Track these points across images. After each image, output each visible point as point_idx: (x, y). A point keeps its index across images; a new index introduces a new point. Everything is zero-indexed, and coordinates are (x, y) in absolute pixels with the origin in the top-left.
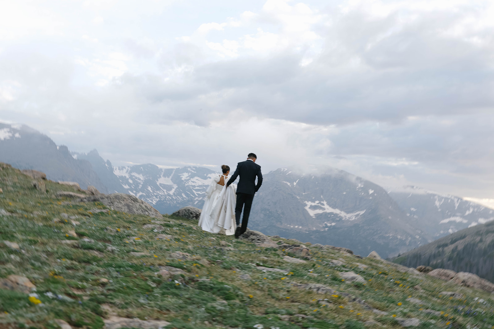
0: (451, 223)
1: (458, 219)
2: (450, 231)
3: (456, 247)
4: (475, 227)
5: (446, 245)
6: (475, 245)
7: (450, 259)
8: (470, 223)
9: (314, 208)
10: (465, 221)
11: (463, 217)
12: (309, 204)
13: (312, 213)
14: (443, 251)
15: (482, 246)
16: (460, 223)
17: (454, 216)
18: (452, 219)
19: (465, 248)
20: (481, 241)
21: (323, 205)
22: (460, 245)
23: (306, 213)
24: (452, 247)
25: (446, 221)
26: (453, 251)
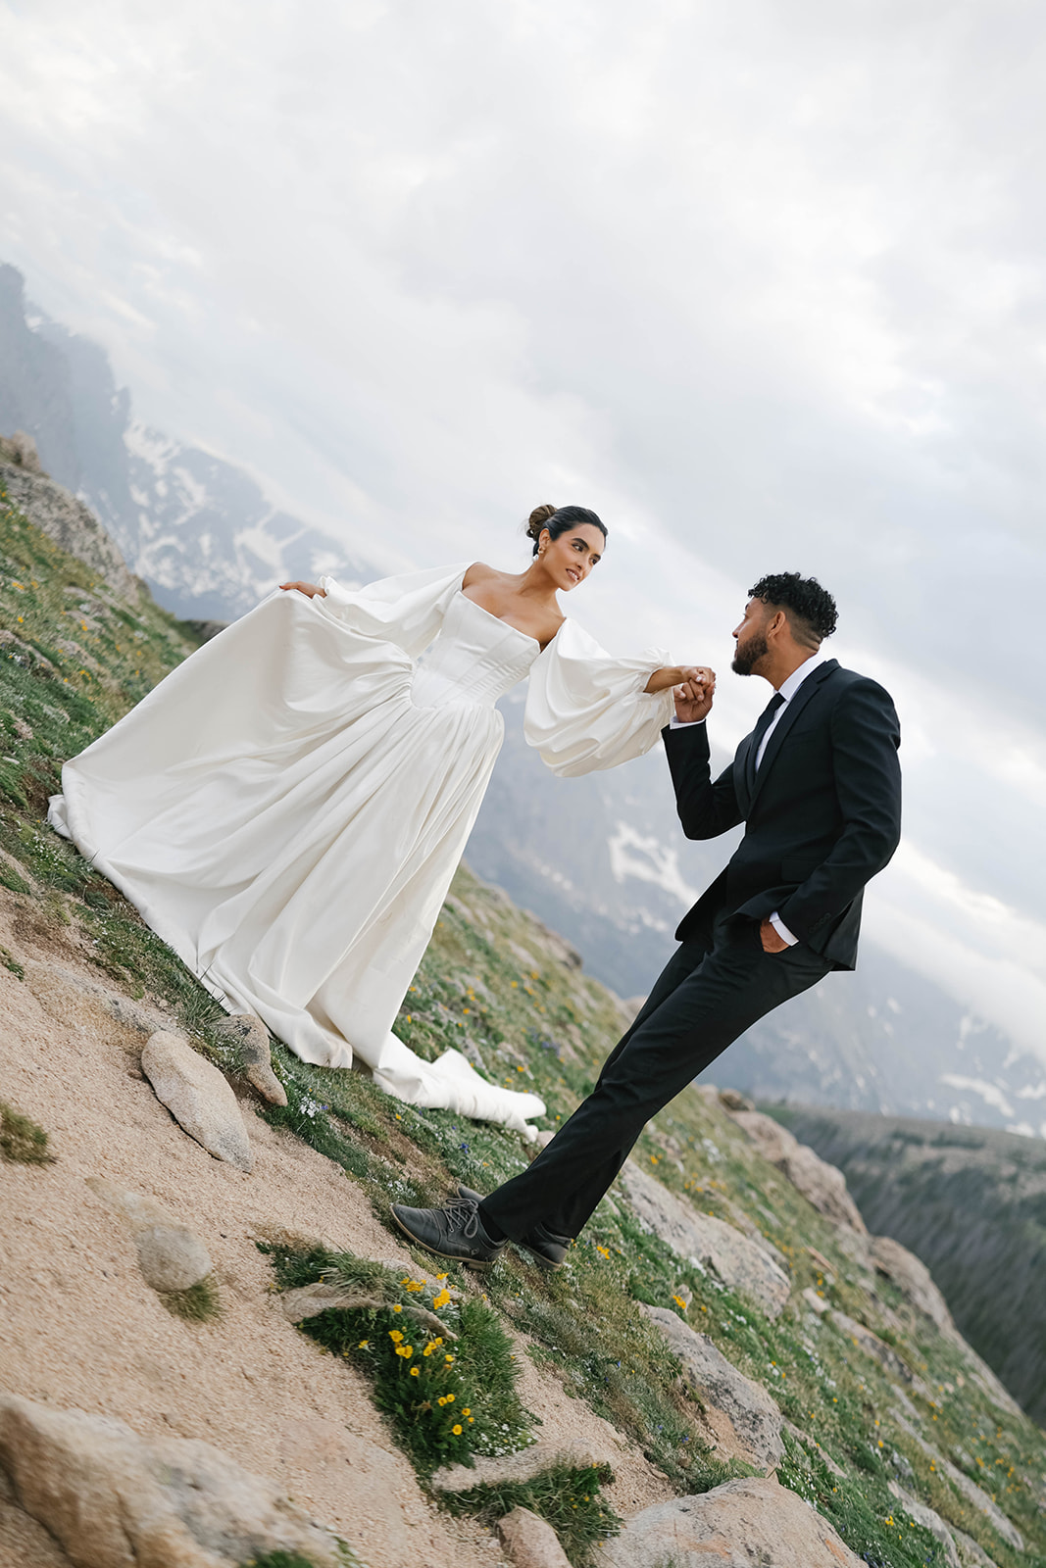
0: (970, 1094)
1: (992, 1095)
2: (954, 1115)
3: (940, 1161)
4: (1022, 1138)
5: (918, 1141)
6: (991, 1180)
7: (906, 1180)
8: (1015, 1122)
9: (632, 852)
10: (1007, 1110)
11: (1011, 1098)
12: (628, 835)
13: (621, 865)
14: (901, 1153)
15: (1006, 1193)
16: (993, 1110)
17: (992, 1082)
18: (979, 1086)
19: (963, 1175)
20: (1013, 1180)
21: (664, 858)
22: (954, 1161)
23: (603, 855)
24: (929, 1153)
25: (959, 1082)
26: (926, 1166)
